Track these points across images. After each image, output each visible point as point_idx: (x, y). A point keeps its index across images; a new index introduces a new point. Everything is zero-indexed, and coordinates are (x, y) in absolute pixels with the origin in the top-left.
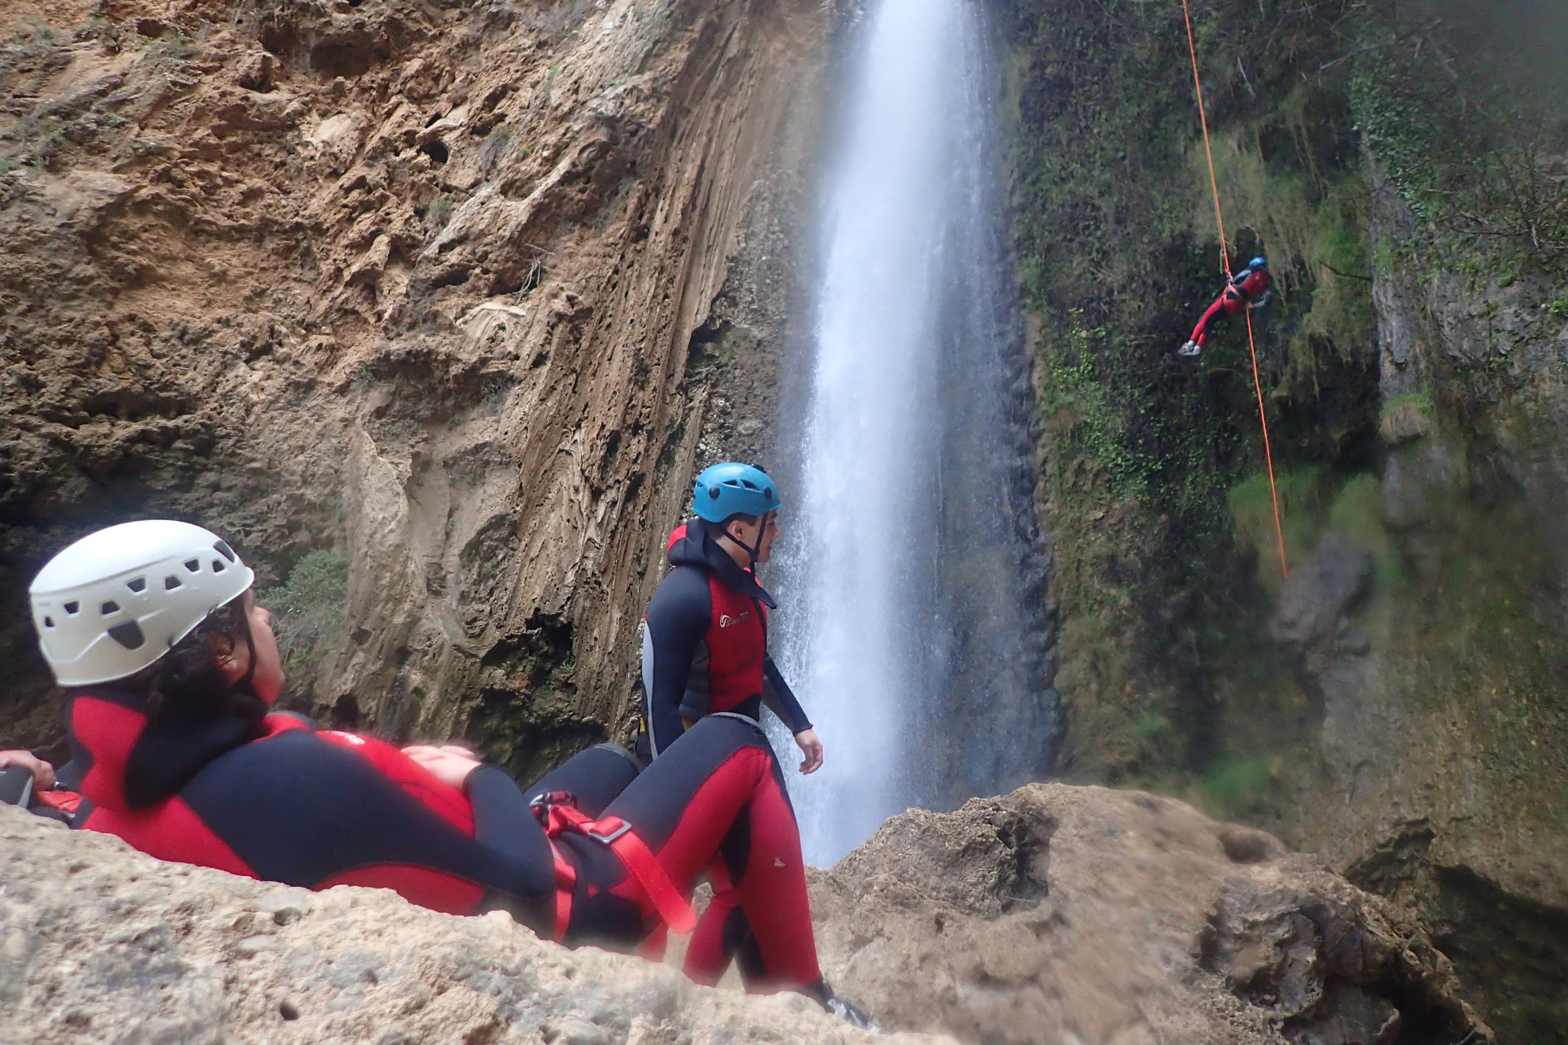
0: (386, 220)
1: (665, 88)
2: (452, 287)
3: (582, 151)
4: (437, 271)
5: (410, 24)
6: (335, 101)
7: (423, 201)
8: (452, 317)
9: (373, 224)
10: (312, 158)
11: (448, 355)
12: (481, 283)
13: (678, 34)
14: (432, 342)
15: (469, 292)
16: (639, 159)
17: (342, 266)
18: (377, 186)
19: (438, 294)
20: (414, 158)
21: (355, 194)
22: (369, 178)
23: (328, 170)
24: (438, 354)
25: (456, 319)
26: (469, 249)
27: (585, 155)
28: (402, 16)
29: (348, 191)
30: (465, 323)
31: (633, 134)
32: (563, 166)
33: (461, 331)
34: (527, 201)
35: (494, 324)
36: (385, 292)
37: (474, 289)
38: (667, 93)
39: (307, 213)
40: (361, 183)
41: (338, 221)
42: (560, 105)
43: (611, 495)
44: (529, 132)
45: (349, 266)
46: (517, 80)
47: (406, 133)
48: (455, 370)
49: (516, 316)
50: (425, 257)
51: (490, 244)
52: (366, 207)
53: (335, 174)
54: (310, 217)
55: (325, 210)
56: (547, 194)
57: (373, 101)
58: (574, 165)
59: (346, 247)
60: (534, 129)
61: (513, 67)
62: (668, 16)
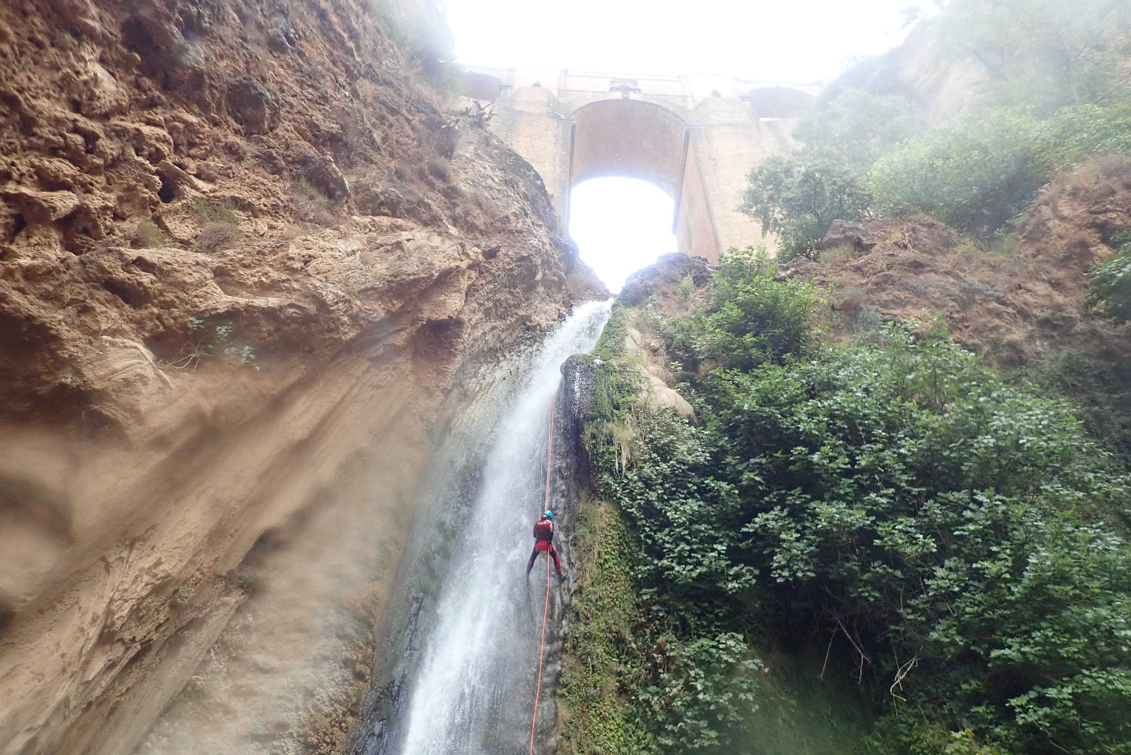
0: (87, 189)
1: (362, 322)
2: (120, 301)
3: (291, 306)
4: (121, 275)
5: (207, 92)
6: (117, 64)
7: (126, 209)
8: (104, 327)
9: (73, 177)
10: (78, 73)
11: (72, 358)
12: (149, 325)
13: (385, 298)
14: (65, 332)
15: (132, 321)
16: (317, 351)
17: (15, 175)
18: (101, 154)
19: (102, 294)
20: (150, 171)
21: (79, 139)
22: (100, 142)
23: (76, 97)
24: (62, 347)
25: (105, 332)
26: (159, 285)
27: (291, 310)
28: (208, 81)
29: (76, 130)
30: (113, 344)
31: (330, 330)
32: (272, 301)
33: (102, 348)
34: (230, 298)
35: (139, 371)
36: (33, 241)
37: (140, 324)
38: (361, 326)
39: (34, 102)
40: (90, 138)
41: (48, 140)
42: (292, 259)
43: (119, 650)
44: (259, 253)
45: (19, 183)
46: (261, 211)
47: (157, 149)
48: (68, 379)
49: (164, 382)
50: (121, 254)
51: (182, 300)
52: (75, 159)
53: (76, 107)
54: (33, 108)
55: (48, 119)
56: (249, 308)
57: (137, 100)
58: (281, 308)
59: (33, 166)
60: (264, 254)
61: (263, 200)
62: (388, 281)
